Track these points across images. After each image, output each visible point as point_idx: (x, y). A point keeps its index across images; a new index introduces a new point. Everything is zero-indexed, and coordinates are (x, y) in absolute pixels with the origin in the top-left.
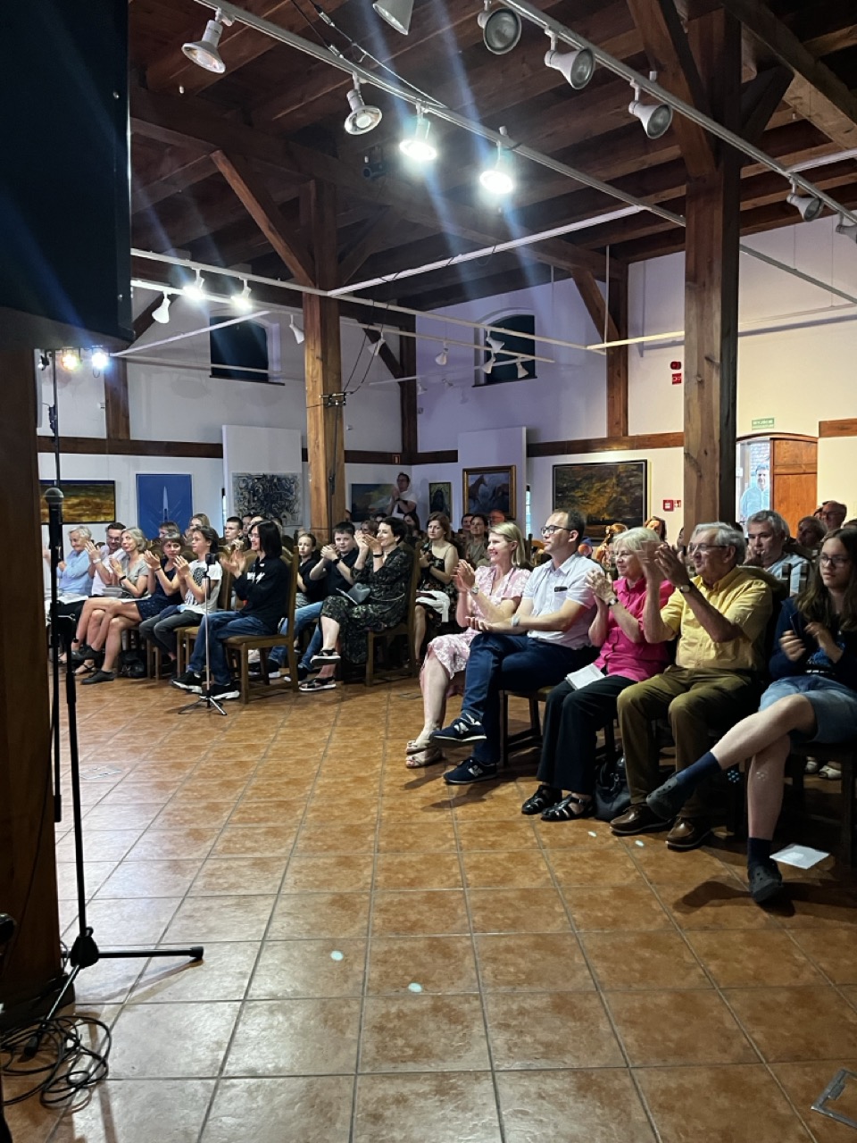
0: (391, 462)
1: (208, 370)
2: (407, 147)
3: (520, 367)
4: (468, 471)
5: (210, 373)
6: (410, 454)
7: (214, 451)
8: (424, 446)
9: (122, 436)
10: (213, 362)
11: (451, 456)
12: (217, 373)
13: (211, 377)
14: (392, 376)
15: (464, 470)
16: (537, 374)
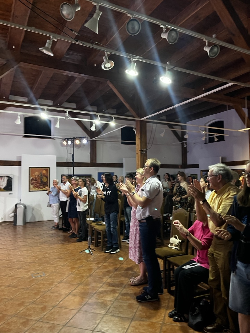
0: (178, 168)
1: (120, 142)
2: (128, 72)
3: (215, 138)
4: (202, 171)
5: (121, 143)
6: (185, 165)
7: (121, 165)
8: (189, 162)
9: (94, 162)
10: (122, 140)
11: (196, 166)
12: (123, 143)
13: (121, 144)
14: (179, 141)
15: (201, 171)
16: (225, 139)
